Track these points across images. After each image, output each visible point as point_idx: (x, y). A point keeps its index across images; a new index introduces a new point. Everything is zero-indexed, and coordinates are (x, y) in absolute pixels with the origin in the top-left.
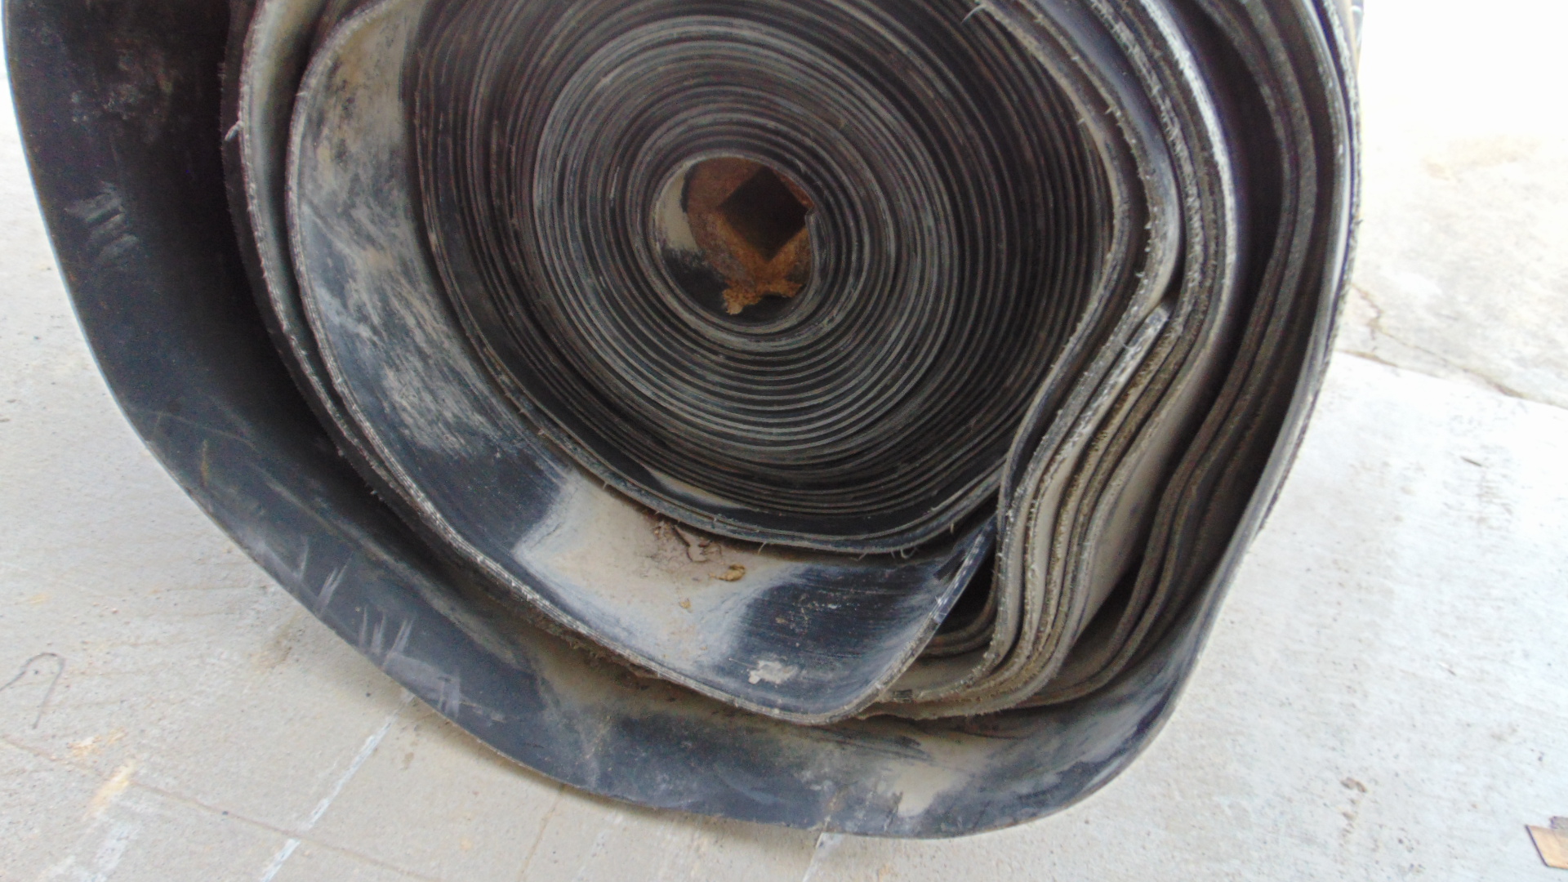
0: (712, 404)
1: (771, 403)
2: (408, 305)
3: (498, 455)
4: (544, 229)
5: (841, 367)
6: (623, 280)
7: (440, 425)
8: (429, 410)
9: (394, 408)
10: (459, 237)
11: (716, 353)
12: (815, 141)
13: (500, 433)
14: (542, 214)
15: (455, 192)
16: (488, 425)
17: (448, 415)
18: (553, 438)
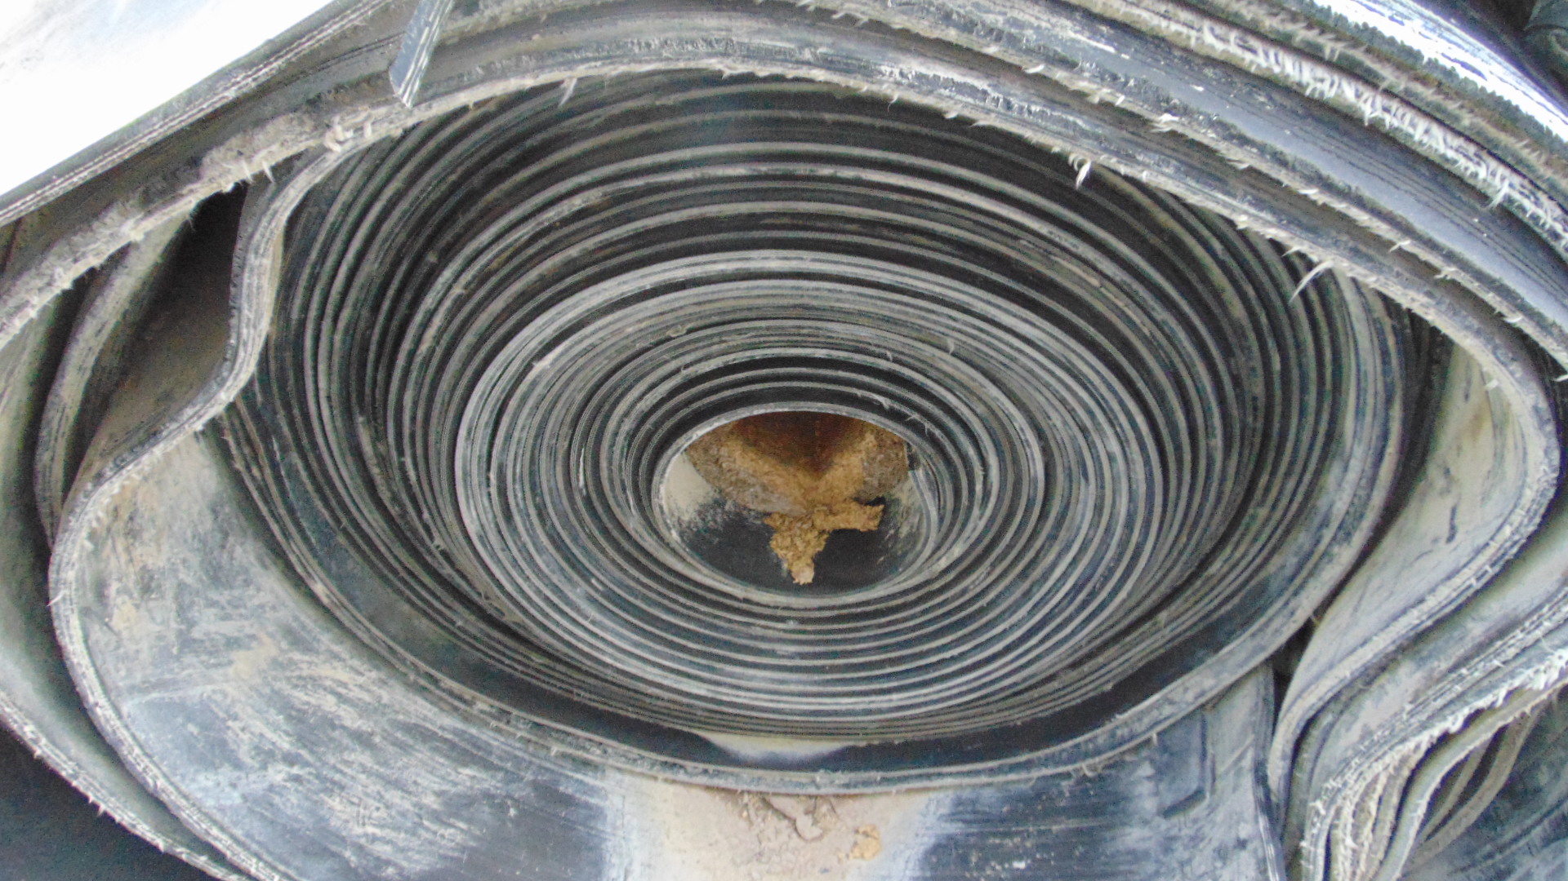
0: (795, 682)
1: (881, 664)
2: (315, 682)
3: (512, 812)
4: (493, 555)
5: (976, 607)
6: (625, 572)
7: (426, 823)
8: (403, 814)
9: (360, 849)
10: (354, 564)
11: (782, 619)
12: (896, 361)
13: (500, 775)
14: (483, 538)
15: (326, 514)
16: (482, 775)
17: (430, 801)
18: (570, 751)
